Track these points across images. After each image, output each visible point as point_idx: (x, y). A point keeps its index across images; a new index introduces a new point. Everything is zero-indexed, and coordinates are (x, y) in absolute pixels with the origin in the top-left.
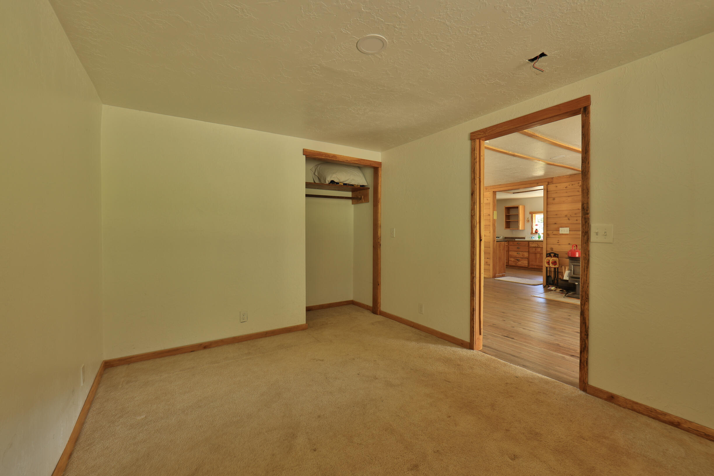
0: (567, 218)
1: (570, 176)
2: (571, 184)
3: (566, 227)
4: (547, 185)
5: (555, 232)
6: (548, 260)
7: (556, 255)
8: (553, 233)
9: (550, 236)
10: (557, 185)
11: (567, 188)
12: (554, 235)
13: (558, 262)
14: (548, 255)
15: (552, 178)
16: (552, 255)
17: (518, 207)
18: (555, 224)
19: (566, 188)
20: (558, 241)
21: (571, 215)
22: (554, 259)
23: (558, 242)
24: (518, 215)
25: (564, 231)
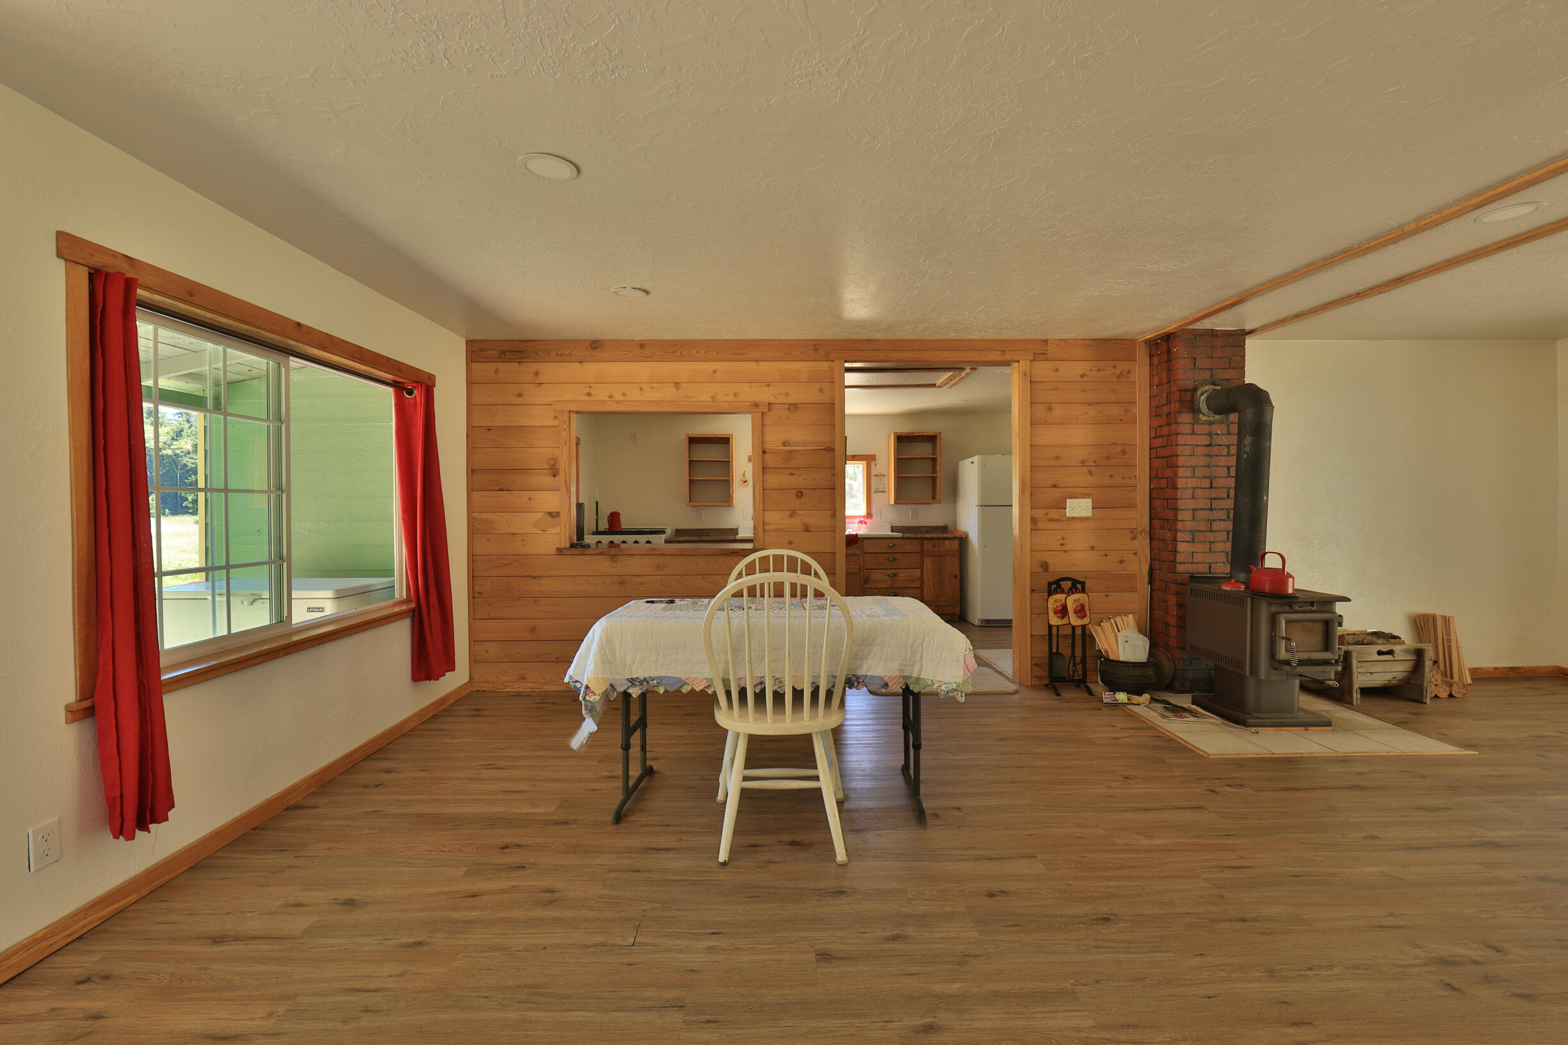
0: (1085, 470)
1: (1091, 342)
2: (1096, 369)
3: (1084, 496)
4: (1031, 361)
5: (1053, 513)
6: (1059, 604)
7: (1077, 586)
8: (1049, 516)
9: (1041, 525)
10: (1059, 364)
11: (1085, 379)
12: (1050, 520)
13: (1087, 608)
14: (1054, 587)
15: (1044, 341)
16: (1066, 585)
17: (729, 438)
18: (1054, 486)
19: (1082, 376)
20: (1063, 539)
21: (1095, 462)
22: (1080, 600)
23: (1062, 545)
24: (729, 461)
25: (1080, 507)
